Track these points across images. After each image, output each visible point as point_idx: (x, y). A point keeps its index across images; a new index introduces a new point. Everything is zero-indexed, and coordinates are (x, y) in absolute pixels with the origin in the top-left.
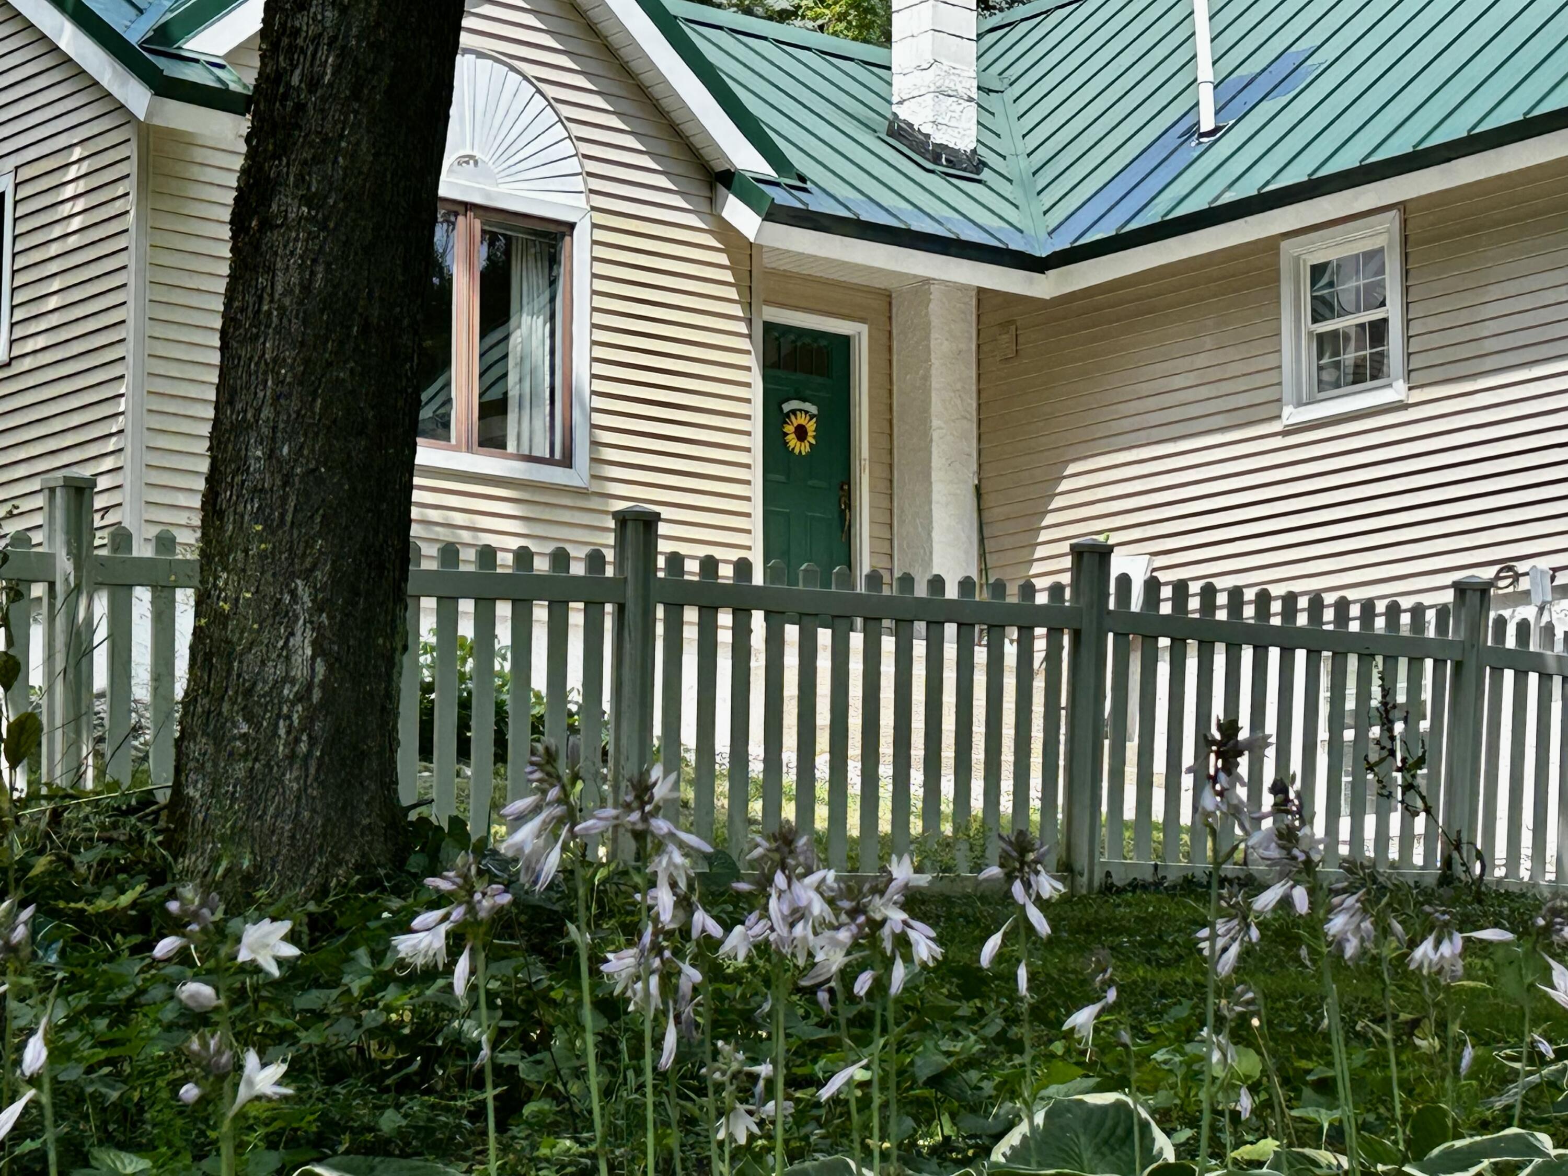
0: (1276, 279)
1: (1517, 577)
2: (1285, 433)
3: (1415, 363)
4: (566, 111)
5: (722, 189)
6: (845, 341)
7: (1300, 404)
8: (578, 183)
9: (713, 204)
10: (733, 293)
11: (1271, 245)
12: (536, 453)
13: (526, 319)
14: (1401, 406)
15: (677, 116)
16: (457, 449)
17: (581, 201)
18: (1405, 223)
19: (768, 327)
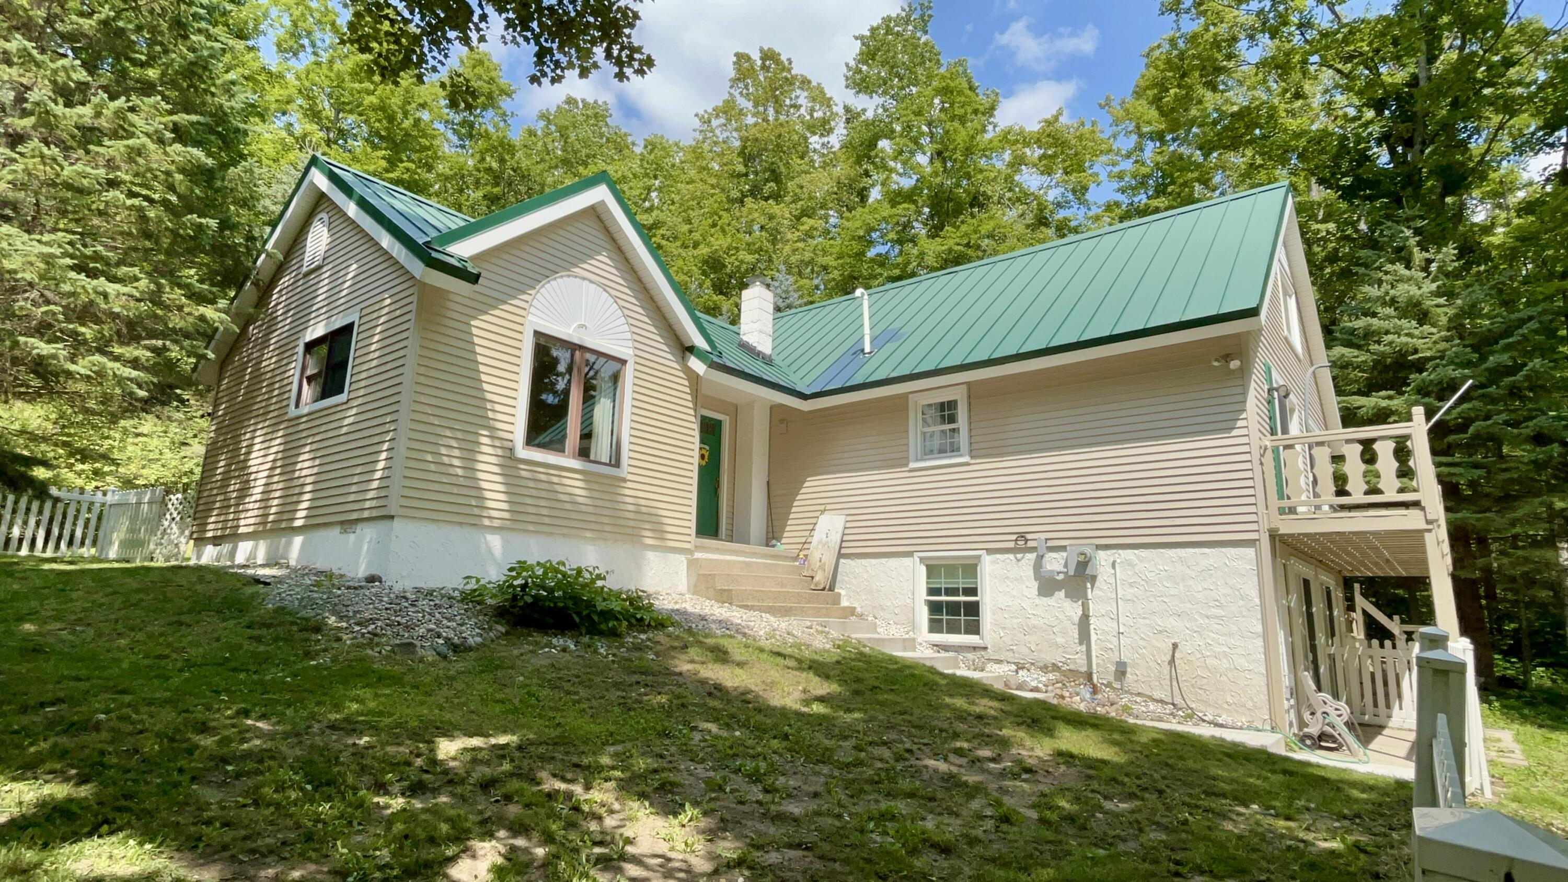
0: (907, 409)
1: (1027, 541)
2: (910, 471)
3: (974, 446)
4: (627, 312)
5: (688, 354)
6: (719, 423)
7: (917, 460)
8: (630, 344)
9: (684, 359)
10: (689, 397)
11: (905, 397)
12: (603, 460)
13: (602, 400)
14: (967, 464)
15: (672, 321)
16: (568, 457)
17: (631, 352)
18: (969, 390)
19: (702, 416)
